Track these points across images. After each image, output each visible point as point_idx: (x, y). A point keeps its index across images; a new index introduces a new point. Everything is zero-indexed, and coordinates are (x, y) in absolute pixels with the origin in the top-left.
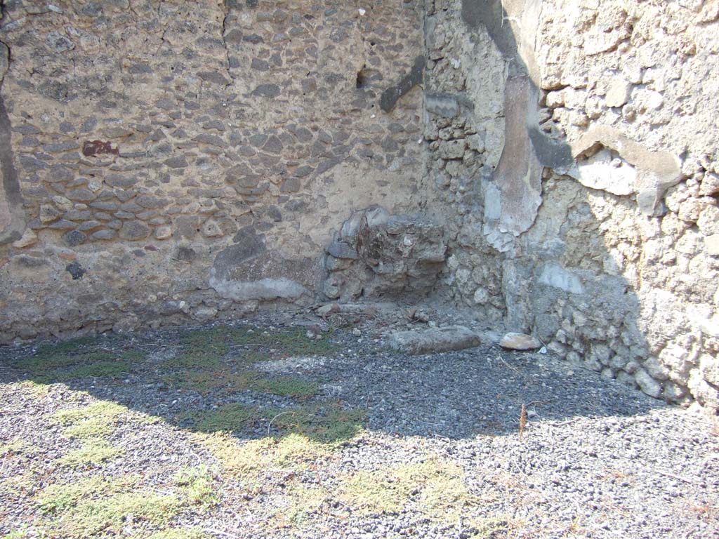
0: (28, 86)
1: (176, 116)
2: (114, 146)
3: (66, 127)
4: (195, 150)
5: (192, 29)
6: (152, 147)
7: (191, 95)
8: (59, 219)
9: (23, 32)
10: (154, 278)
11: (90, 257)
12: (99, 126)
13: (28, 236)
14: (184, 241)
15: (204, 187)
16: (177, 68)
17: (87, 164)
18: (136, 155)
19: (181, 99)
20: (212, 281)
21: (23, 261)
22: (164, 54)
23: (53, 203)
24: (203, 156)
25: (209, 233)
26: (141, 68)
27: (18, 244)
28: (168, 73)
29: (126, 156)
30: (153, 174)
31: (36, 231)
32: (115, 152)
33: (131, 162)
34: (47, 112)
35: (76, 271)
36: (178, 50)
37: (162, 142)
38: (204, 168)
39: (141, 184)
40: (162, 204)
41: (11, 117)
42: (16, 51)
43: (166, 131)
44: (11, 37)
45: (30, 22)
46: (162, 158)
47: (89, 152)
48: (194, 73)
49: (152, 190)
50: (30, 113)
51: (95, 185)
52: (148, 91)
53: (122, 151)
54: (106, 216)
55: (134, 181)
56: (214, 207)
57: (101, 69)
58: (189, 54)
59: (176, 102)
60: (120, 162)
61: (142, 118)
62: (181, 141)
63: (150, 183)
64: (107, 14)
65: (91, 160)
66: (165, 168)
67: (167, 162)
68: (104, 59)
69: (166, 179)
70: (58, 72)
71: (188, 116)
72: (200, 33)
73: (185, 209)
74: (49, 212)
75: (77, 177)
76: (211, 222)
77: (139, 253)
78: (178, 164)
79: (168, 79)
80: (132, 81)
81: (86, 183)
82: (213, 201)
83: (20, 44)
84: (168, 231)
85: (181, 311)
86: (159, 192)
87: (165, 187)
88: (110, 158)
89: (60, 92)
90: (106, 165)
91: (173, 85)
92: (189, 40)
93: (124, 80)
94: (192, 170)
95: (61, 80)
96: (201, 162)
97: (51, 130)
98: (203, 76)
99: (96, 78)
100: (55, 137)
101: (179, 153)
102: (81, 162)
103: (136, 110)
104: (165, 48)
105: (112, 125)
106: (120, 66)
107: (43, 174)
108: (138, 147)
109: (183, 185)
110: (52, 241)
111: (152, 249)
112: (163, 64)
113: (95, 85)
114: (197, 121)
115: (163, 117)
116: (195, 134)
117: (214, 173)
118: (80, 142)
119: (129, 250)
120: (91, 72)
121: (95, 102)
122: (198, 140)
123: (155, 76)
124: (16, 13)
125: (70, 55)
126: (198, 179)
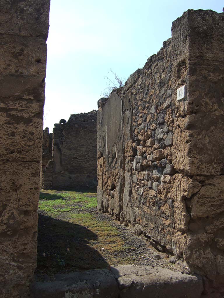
0: (65, 148)
1: (88, 153)
2: (78, 158)
3: (70, 154)
4: (91, 159)
5: (92, 139)
6: (84, 158)
7: (91, 150)
8: (68, 169)
9: (65, 140)
10: (83, 180)
11: (73, 176)
12: (76, 154)
13: (63, 172)
14: (89, 174)
15: (93, 165)
16: (89, 145)
17: (73, 161)
18: (81, 159)
19: (89, 150)
20: (93, 182)
21: (62, 176)
22: (87, 143)
23: (67, 166)
24: (92, 160)
25: (93, 173)
26: (83, 145)
27: (62, 173)
28: (87, 146)
29: (79, 159)
30: (84, 163)
31: (64, 171)
32: (78, 159)
33: (80, 160)
34: (67, 152)
35: (70, 178)
36: (89, 142)
37: (86, 157)
38: (93, 162)
39: (82, 164)
40: (85, 168)
41: (62, 153)
42: (64, 143)
43: (86, 156)
44: (63, 141)
45: (66, 138)
46: (86, 160)
47: (74, 158)
48: (92, 146)
49: (84, 165)
50: (65, 152)
51: (74, 164)
52: (84, 149)
53: (79, 158)
54: (76, 169)
55: (80, 164)
56: (94, 169)
57: (76, 146)
58: (91, 143)
59: (88, 151)
60: (78, 160)
61: (82, 153)
62: (89, 157)
63: (83, 164)
64: (78, 137)
65: (74, 160)
66: (86, 162)
67: (86, 161)
68: (77, 144)
69: (86, 163)
70: (70, 146)
71: (90, 153)
72: (93, 140)
73: (89, 169)
74: (66, 168)
75: (71, 163)
76: (93, 171)
77: (81, 176)
78: (88, 161)
79: (88, 147)
80: (81, 147)
81: (73, 164)
82: (94, 168)
83: (64, 142)
84: (86, 172)
85: (87, 187)
86: (85, 166)
87: (86, 165)
88: (77, 160)
89: (70, 149)
90: (76, 161)
91: (88, 148)
92: (91, 141)
93: (80, 147)
94: (90, 162)
95: (70, 147)
96: (92, 161)
97: (68, 155)
98: (93, 147)
99: (75, 147)
100: (68, 156)
101: (88, 159)
102: (72, 160)
103: (82, 152)
104: (87, 142)
105: (78, 154)
106: (79, 145)
107: (66, 162)
108: (82, 158)
109: (89, 165)
110: (66, 173)
111: (83, 175)
112: (86, 145)
113: (75, 148)
114: (92, 154)
115: (86, 153)
116: (91, 156)
117: (94, 163)
118: (72, 157)
119: (79, 175)
120: (75, 146)
121: (75, 150)
122: (92, 157)
123: (85, 146)
124: (64, 137)
125: (72, 143)
126: (91, 164)
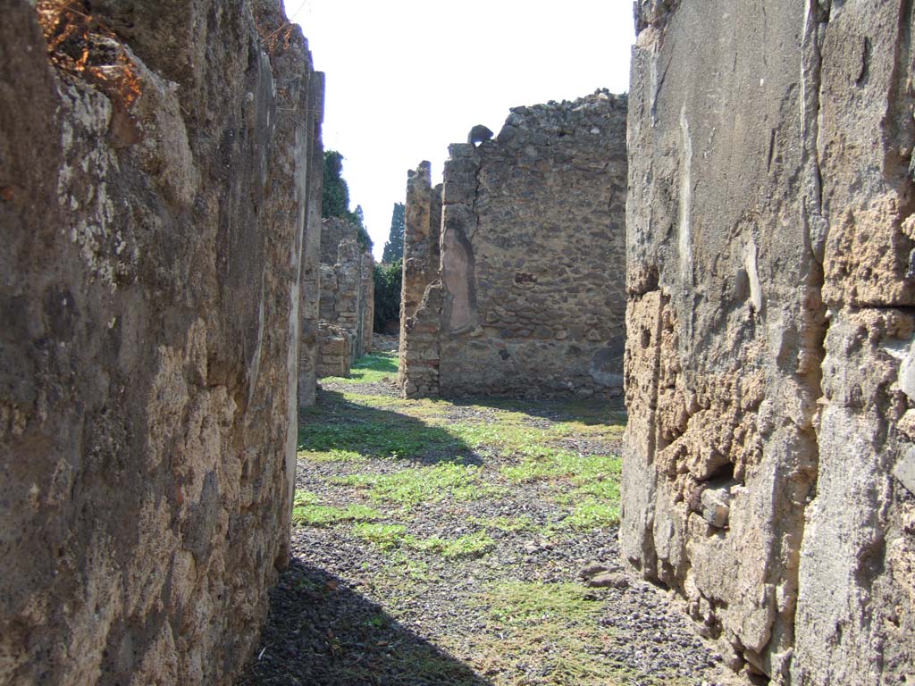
0: (486, 239)
1: (574, 260)
2: (534, 277)
3: (506, 264)
4: (586, 282)
5: (589, 205)
6: (558, 279)
7: (585, 246)
8: (497, 321)
9: (487, 207)
10: (553, 364)
11: (515, 347)
12: (526, 264)
13: (478, 330)
14: (574, 342)
15: (590, 307)
16: (578, 229)
17: (517, 288)
18: (548, 284)
19: (579, 249)
20: (591, 370)
21: (474, 345)
22: (570, 220)
23: (495, 311)
24: (590, 286)
25: (591, 338)
26: (555, 229)
27: (473, 334)
28: (571, 232)
29: (540, 284)
30: (557, 297)
31: (483, 327)
32: (535, 281)
33: (544, 288)
34: (496, 255)
35: (505, 355)
36: (579, 218)
37: (565, 275)
38: (591, 294)
39: (549, 303)
40: (562, 316)
41: (476, 257)
42: (482, 218)
43: (567, 269)
44: (480, 210)
45: (491, 201)
46: (564, 286)
47: (519, 280)
48: (588, 232)
49: (556, 307)
50: (487, 255)
51: (521, 301)
52: (558, 243)
53: (539, 281)
54: (525, 321)
55: (545, 300)
56: (596, 321)
57: (530, 230)
58: (586, 220)
59: (575, 251)
60: (537, 288)
61: (553, 261)
62: (577, 276)
63: (556, 302)
64: (536, 196)
65: (520, 286)
66: (565, 293)
67: (566, 289)
68: (533, 224)
69: (565, 300)
70: (505, 231)
71: (582, 260)
72: (594, 207)
73: (577, 320)
74: (492, 316)
75: (511, 296)
76: (594, 330)
77: (544, 347)
78: (574, 291)
79: (572, 236)
80: (549, 237)
81: (516, 300)
82: (595, 317)
83: (485, 214)
84: (564, 334)
85: (569, 389)
86: (560, 308)
87: (564, 305)
88: (532, 284)
89: (505, 243)
90: (529, 289)
91: (574, 240)
92: (587, 211)
93: (543, 236)
94: (582, 295)
95: (506, 235)
96: (589, 290)
97: (498, 266)
98: (594, 234)
99: (527, 234)
100: (500, 270)
101: (575, 284)
102: (513, 286)
103: (549, 255)
104: (571, 216)
105: (534, 264)
106: (542, 228)
107: (491, 292)
108: (550, 278)
109: (576, 305)
110: (491, 335)
111: (554, 345)
112: (568, 227)
113: (526, 239)
114: (589, 263)
115: (566, 260)
116: (586, 272)
117: (597, 298)
118: (514, 274)
119: (538, 344)
120: (524, 231)
121: (525, 249)
122: (587, 276)
123: (563, 233)
124: (484, 196)
125: (513, 221)
126: (586, 301)
